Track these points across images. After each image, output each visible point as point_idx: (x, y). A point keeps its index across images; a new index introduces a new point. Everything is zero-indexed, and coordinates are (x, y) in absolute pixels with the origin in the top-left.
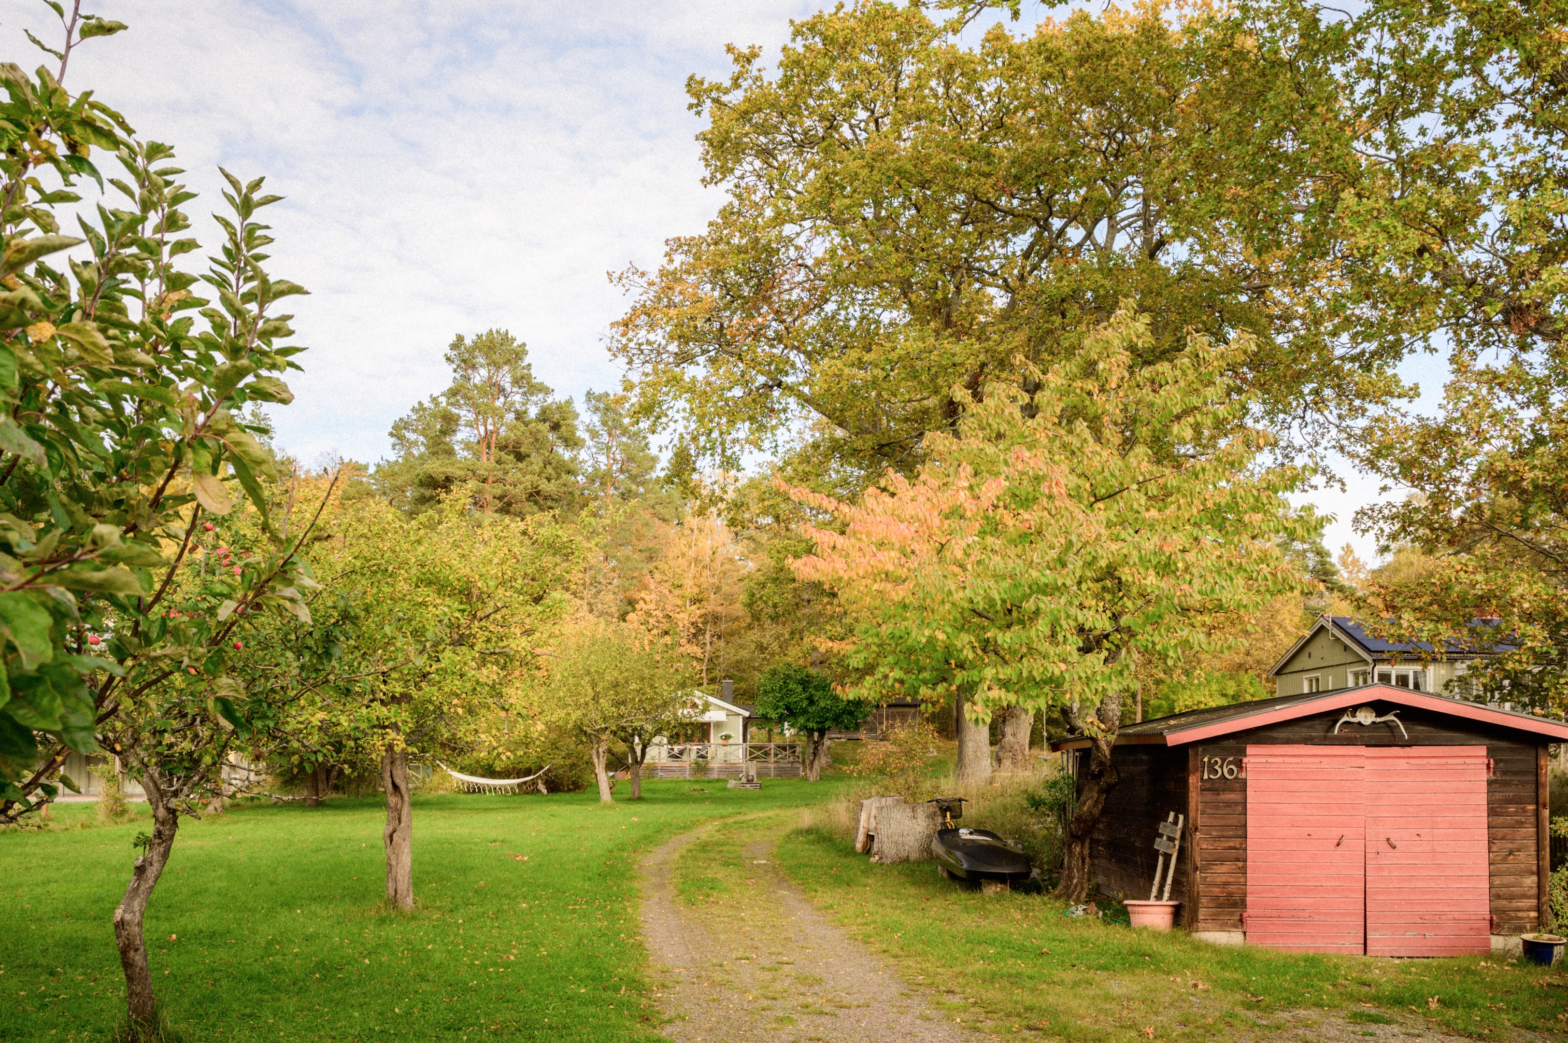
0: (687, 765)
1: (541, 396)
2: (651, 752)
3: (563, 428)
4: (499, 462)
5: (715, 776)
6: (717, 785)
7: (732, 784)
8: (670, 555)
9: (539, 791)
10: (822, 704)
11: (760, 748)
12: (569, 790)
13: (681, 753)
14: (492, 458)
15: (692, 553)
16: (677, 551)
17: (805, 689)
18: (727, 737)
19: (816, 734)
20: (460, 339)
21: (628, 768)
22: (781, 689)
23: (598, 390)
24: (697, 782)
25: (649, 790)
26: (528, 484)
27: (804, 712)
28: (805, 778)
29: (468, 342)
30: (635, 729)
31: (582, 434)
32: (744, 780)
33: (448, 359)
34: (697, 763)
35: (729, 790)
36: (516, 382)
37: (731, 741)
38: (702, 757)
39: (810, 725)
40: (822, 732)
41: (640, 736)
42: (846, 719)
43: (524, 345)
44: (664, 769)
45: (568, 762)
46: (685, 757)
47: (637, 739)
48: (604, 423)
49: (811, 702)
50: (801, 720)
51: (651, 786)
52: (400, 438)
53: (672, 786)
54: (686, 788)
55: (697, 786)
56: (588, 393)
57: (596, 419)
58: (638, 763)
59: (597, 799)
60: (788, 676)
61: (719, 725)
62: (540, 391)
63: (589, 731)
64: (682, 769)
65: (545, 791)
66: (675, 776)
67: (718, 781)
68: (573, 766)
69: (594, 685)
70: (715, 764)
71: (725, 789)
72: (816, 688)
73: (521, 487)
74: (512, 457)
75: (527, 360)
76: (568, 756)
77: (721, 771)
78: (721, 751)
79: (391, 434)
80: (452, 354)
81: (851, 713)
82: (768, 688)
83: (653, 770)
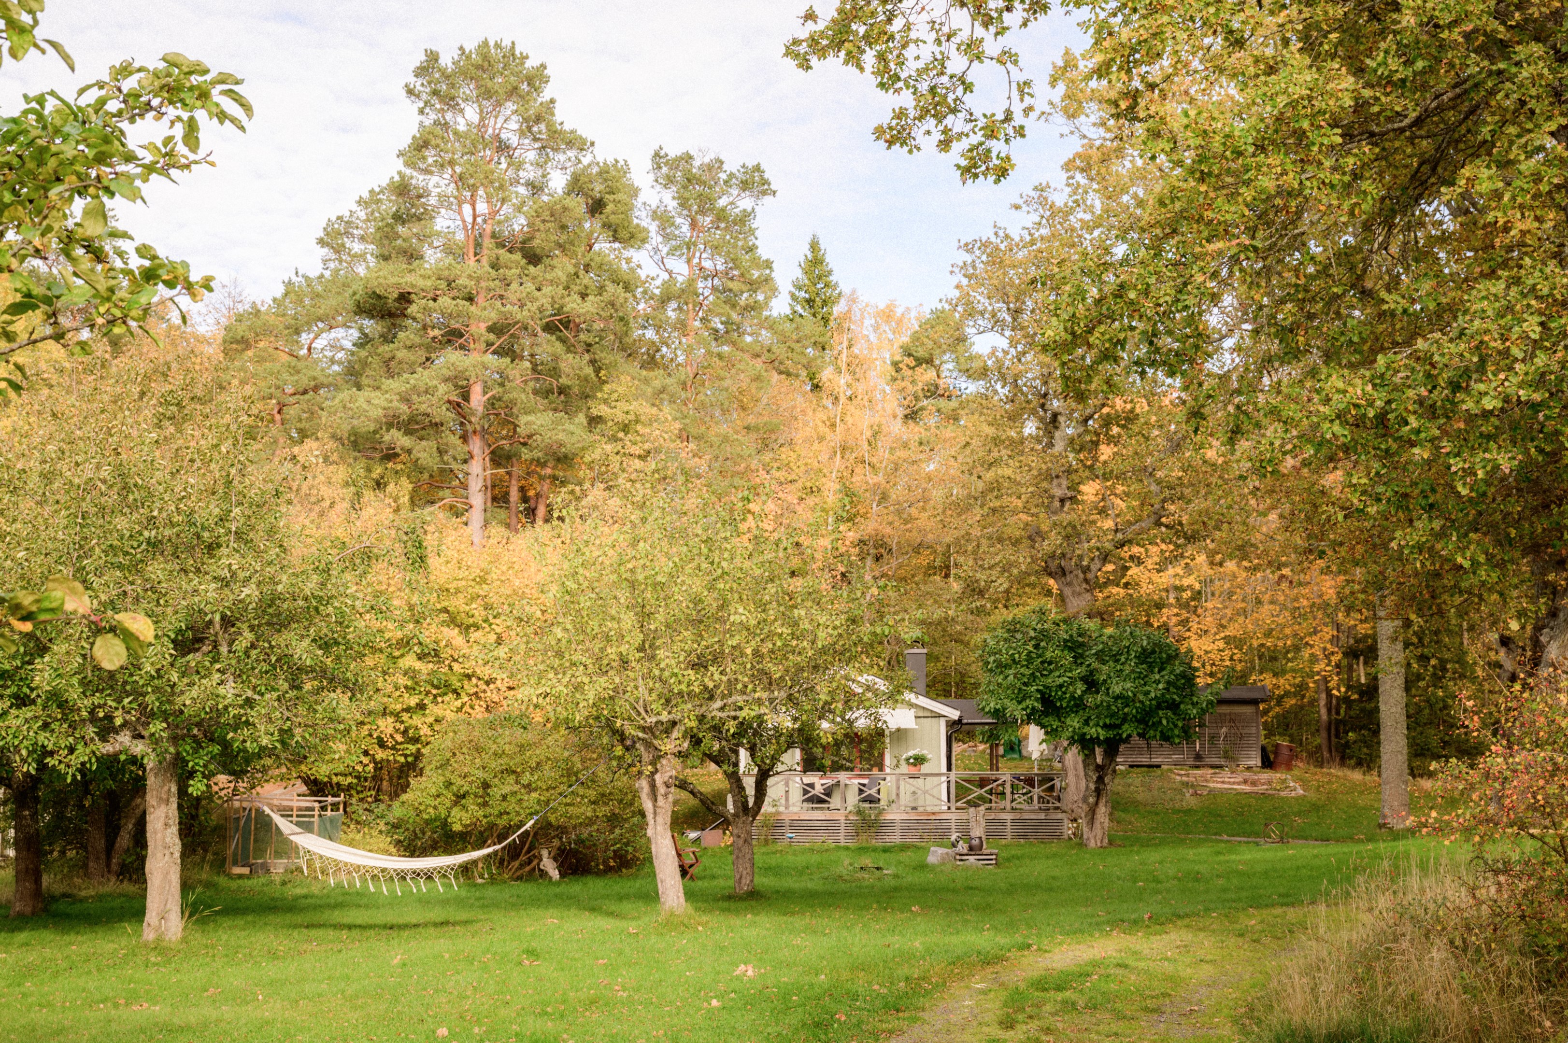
0: (840, 816)
1: (571, 154)
2: (775, 787)
3: (610, 208)
4: (495, 266)
5: (896, 838)
6: (905, 857)
7: (936, 854)
8: (799, 437)
9: (543, 874)
10: (1117, 689)
11: (983, 782)
12: (609, 870)
13: (829, 792)
14: (485, 261)
15: (836, 438)
16: (808, 431)
17: (1078, 659)
18: (919, 760)
19: (1099, 752)
20: (433, 57)
21: (725, 823)
22: (1030, 659)
23: (673, 151)
24: (862, 850)
25: (768, 870)
26: (546, 302)
27: (1078, 705)
28: (1078, 838)
29: (446, 60)
30: (743, 727)
31: (642, 218)
32: (962, 847)
33: (410, 92)
34: (859, 812)
35: (932, 868)
36: (526, 130)
37: (925, 768)
38: (871, 800)
39: (1092, 731)
40: (1112, 747)
41: (752, 750)
42: (1165, 717)
43: (543, 66)
44: (796, 825)
45: (603, 811)
46: (835, 801)
47: (744, 755)
48: (683, 204)
49: (1091, 683)
50: (1074, 722)
51: (773, 860)
52: (338, 250)
53: (815, 858)
54: (845, 864)
55: (867, 861)
56: (657, 155)
57: (668, 199)
58: (749, 812)
59: (651, 897)
60: (1044, 635)
61: (900, 734)
62: (570, 144)
63: (631, 730)
64: (831, 826)
65: (555, 874)
66: (819, 839)
67: (904, 848)
68: (614, 820)
69: (644, 615)
70: (894, 815)
71: (923, 867)
72: (1100, 656)
73: (534, 307)
74: (517, 256)
75: (547, 94)
76: (603, 798)
77: (908, 826)
78: (907, 787)
79: (321, 242)
80: (418, 84)
81: (1174, 706)
82: (1004, 658)
83: (776, 825)
